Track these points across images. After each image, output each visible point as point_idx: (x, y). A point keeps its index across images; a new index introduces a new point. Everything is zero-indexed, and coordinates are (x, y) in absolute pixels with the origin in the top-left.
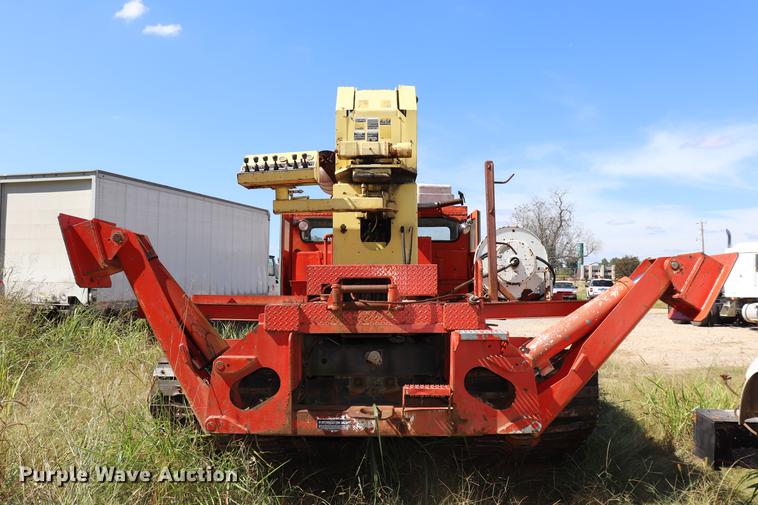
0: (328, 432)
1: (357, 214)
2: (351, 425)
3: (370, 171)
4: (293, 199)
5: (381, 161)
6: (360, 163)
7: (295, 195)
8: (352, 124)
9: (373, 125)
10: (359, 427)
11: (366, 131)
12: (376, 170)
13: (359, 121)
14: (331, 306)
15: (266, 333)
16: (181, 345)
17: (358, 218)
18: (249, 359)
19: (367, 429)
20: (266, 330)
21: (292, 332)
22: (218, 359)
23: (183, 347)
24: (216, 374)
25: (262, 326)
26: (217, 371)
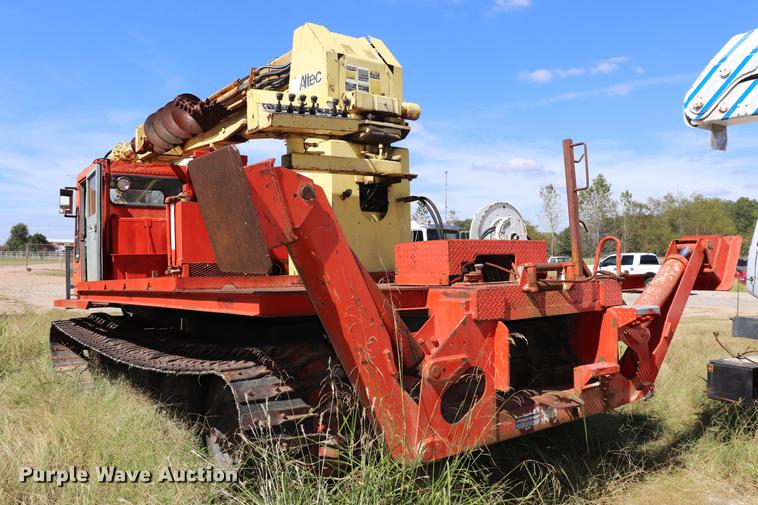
0: (522, 431)
1: (356, 178)
2: (540, 418)
3: (384, 130)
4: (306, 153)
5: (392, 119)
6: (373, 120)
7: (311, 149)
8: (343, 71)
9: (363, 76)
10: (560, 414)
11: (357, 82)
12: (389, 130)
13: (350, 69)
14: (526, 287)
15: (474, 323)
16: (387, 351)
17: (357, 183)
18: (464, 359)
19: (551, 420)
20: (475, 320)
21: (500, 320)
22: (434, 364)
23: (389, 354)
24: (427, 383)
25: (470, 315)
26: (429, 380)
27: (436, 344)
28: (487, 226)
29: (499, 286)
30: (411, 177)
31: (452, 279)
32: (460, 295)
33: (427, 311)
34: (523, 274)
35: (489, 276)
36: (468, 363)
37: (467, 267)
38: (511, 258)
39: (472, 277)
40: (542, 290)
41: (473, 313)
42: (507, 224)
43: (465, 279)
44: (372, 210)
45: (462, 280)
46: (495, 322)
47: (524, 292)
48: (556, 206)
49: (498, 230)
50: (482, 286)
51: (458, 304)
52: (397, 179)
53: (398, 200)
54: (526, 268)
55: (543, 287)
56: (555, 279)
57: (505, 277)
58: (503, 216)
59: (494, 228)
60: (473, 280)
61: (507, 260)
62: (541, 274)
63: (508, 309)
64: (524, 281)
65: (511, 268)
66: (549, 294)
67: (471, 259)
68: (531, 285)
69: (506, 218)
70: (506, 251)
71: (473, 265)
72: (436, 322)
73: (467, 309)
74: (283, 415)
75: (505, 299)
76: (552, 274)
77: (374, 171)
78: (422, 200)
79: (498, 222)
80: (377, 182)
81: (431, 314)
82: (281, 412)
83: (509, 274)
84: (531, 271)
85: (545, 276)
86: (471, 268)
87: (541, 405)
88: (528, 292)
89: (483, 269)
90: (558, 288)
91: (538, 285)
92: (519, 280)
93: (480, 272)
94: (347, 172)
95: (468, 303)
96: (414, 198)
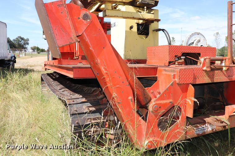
2: (207, 129)
3: (147, 1)
4: (112, 10)
14: (205, 68)
15: (177, 85)
16: (130, 98)
17: (136, 23)
18: (170, 102)
19: (212, 130)
20: (177, 84)
21: (190, 84)
22: (155, 105)
23: (131, 99)
24: (151, 113)
25: (175, 81)
26: (152, 112)
27: (159, 93)
28: (190, 42)
29: (191, 67)
30: (158, 20)
31: (170, 63)
32: (171, 71)
33: (156, 78)
34: (204, 62)
35: (188, 62)
36: (173, 104)
37: (178, 58)
38: (199, 54)
39: (180, 62)
40: (212, 70)
41: (177, 80)
42: (199, 41)
43: (176, 63)
44: (143, 35)
45: (175, 64)
46: (188, 85)
47: (203, 70)
48: (219, 40)
49: (195, 43)
50: (184, 67)
51: (169, 75)
52: (152, 21)
53: (153, 31)
54: (205, 59)
55: (213, 68)
56: (219, 65)
57: (196, 63)
58: (197, 38)
59: (193, 43)
60: (180, 64)
61: (197, 55)
62: (212, 62)
63: (195, 78)
64: (204, 66)
65: (199, 59)
66: (216, 72)
67: (180, 55)
68: (207, 67)
69: (199, 39)
70: (196, 51)
71: (180, 57)
72: (160, 83)
73: (174, 78)
74: (89, 120)
75: (194, 74)
76: (218, 63)
77: (142, 18)
78: (163, 30)
79: (195, 40)
80: (144, 23)
81: (158, 79)
82: (89, 119)
83: (197, 62)
84: (208, 61)
85: (214, 63)
86: (179, 58)
87: (208, 123)
88: (206, 71)
89: (185, 59)
90: (220, 69)
91: (211, 67)
92: (201, 65)
93: (183, 60)
94: (131, 18)
95: (174, 75)
96: (160, 30)
